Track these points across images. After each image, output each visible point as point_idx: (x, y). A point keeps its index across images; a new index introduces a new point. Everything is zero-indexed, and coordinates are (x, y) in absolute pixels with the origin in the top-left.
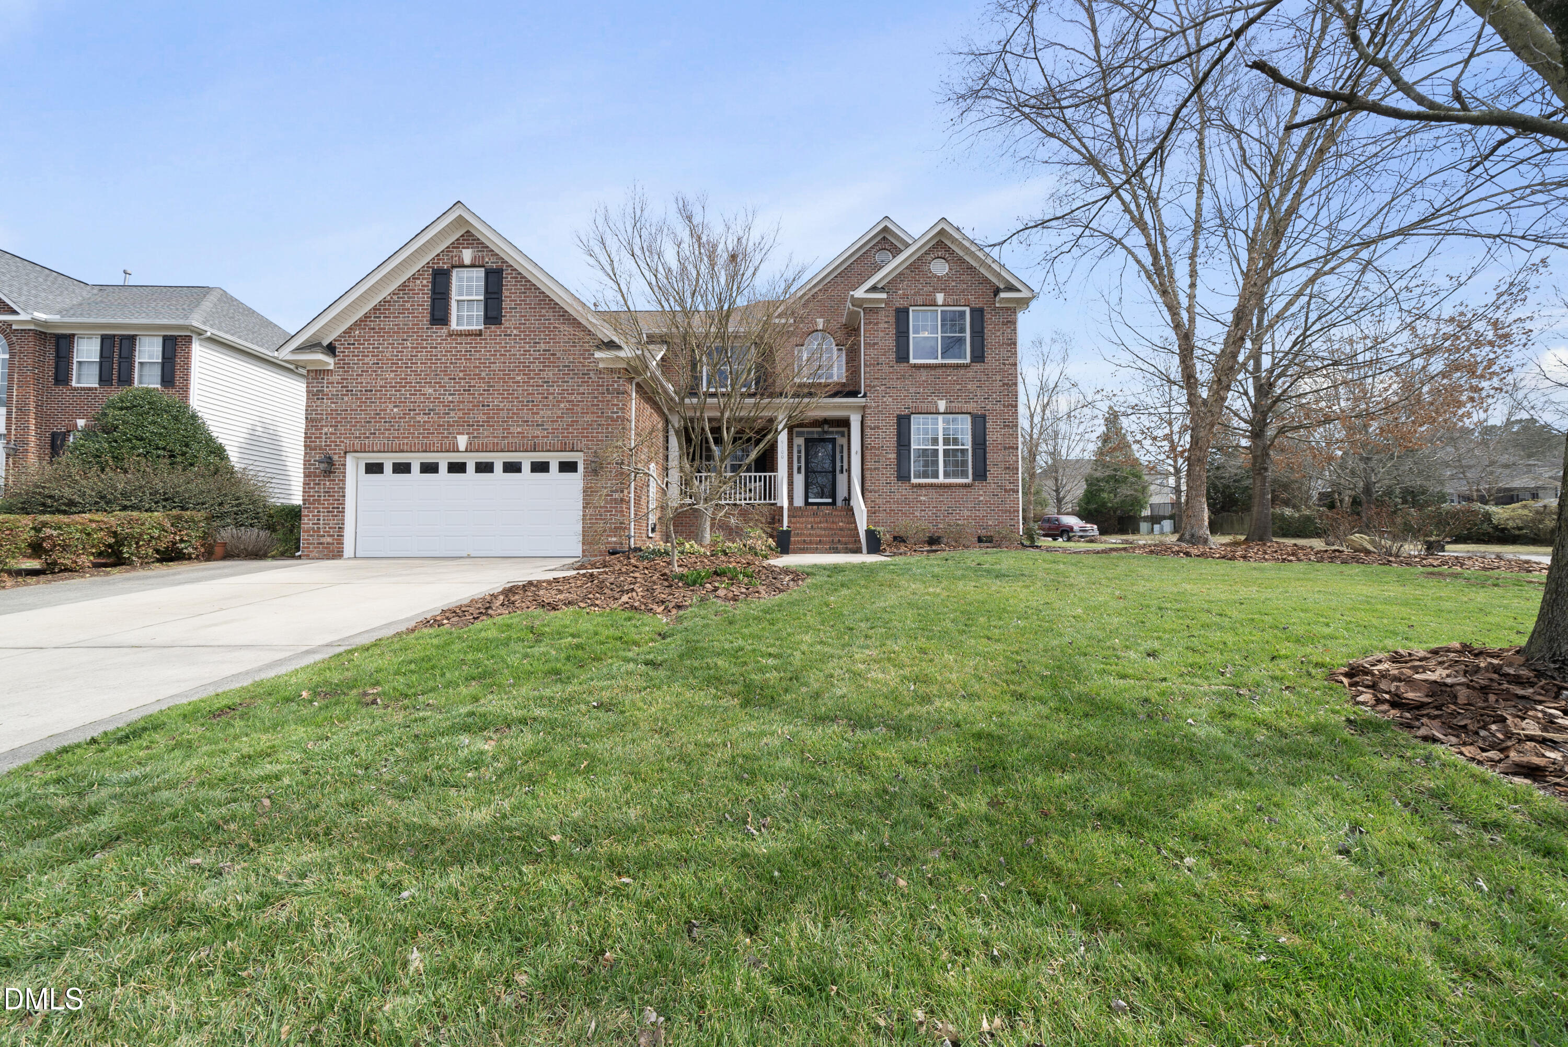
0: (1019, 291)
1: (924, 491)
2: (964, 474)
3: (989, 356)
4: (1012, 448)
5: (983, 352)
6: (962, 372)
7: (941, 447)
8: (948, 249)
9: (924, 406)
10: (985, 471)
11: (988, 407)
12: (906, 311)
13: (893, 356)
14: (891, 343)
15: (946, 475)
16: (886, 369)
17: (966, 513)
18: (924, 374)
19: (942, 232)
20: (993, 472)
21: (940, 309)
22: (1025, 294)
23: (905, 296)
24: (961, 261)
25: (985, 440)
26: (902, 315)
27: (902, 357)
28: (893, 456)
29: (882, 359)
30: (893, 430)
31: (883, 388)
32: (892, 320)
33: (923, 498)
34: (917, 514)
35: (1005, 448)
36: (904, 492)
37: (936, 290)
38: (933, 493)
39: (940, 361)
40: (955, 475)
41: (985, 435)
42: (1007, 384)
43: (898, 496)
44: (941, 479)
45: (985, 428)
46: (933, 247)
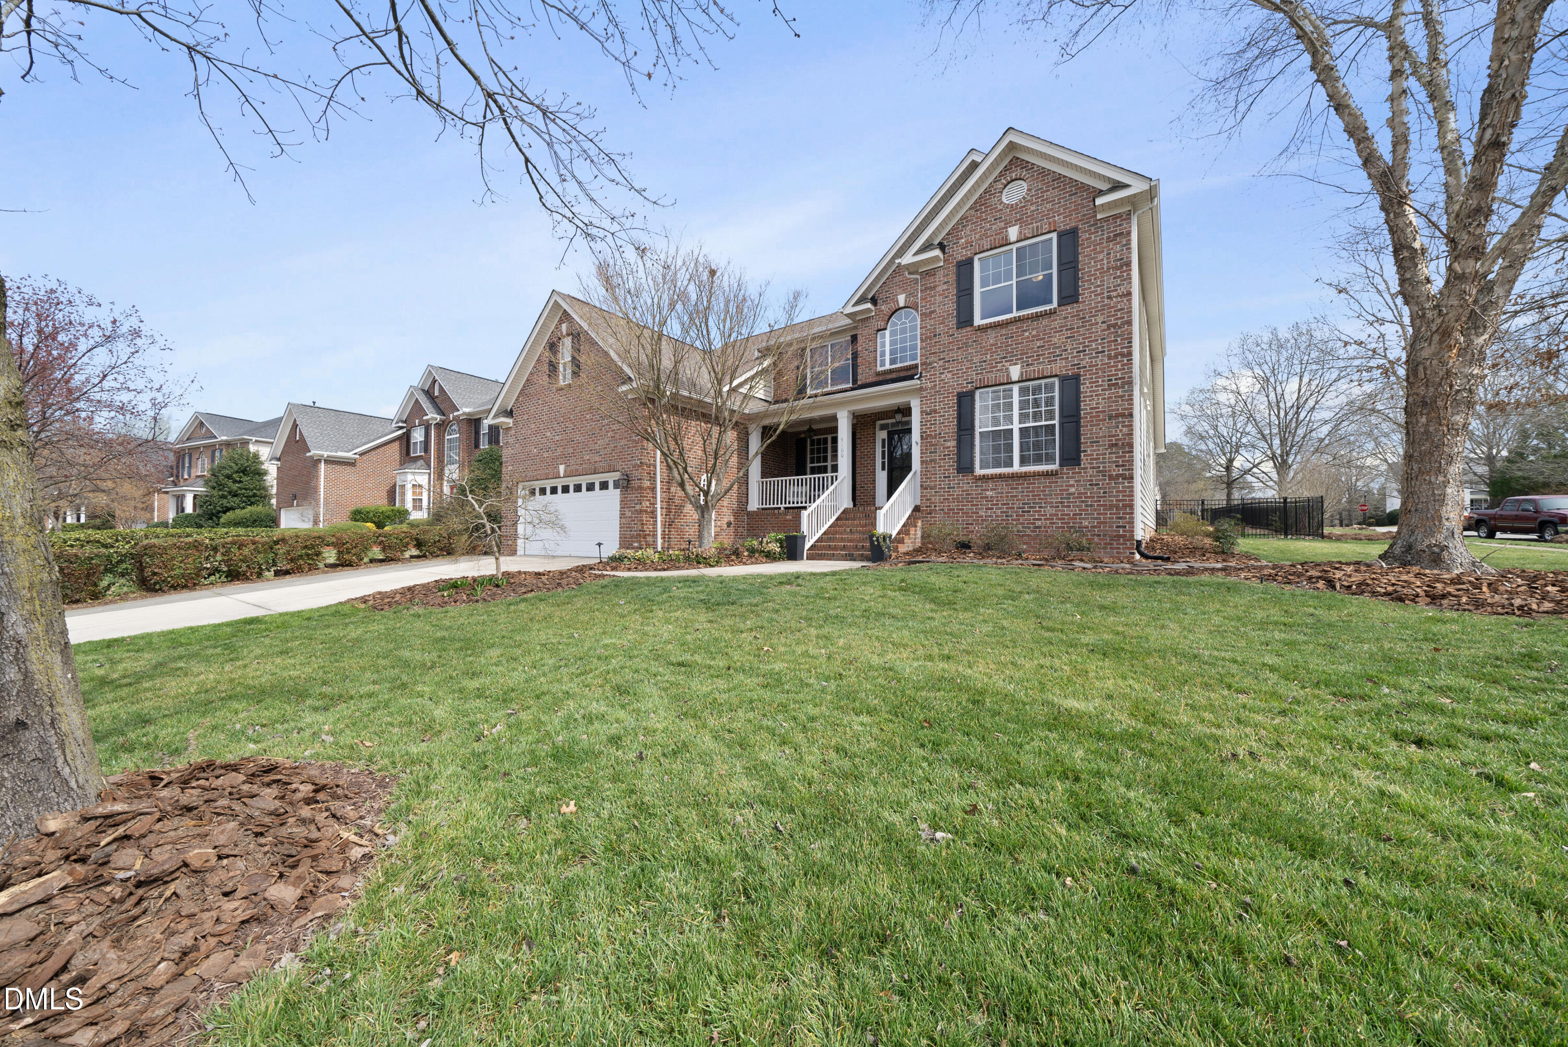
0: (1127, 186)
1: (991, 485)
2: (1050, 459)
3: (1086, 293)
4: (1123, 415)
5: (1076, 287)
6: (1045, 322)
7: (1016, 427)
8: (1025, 165)
9: (991, 377)
10: (1078, 451)
11: (1083, 363)
12: (969, 262)
13: (953, 322)
14: (951, 306)
15: (1024, 461)
16: (945, 339)
17: (1049, 510)
18: (992, 334)
19: (1012, 146)
20: (1089, 453)
21: (1014, 247)
22: (1138, 187)
23: (970, 243)
24: (1044, 172)
25: (1078, 409)
26: (964, 268)
27: (964, 318)
28: (952, 444)
29: (940, 329)
30: (952, 413)
31: (941, 363)
32: (952, 278)
33: (989, 493)
34: (982, 513)
35: (1110, 417)
36: (966, 487)
37: (1009, 224)
38: (1003, 486)
39: (1015, 314)
40: (1038, 460)
41: (1078, 401)
42: (1114, 326)
43: (958, 492)
44: (1016, 467)
45: (1078, 392)
46: (1006, 169)
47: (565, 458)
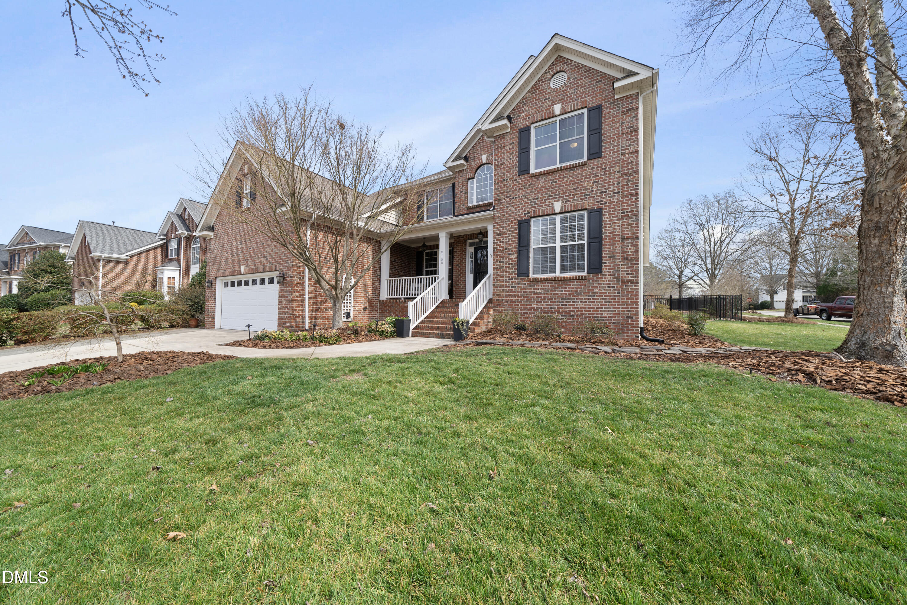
0: (637, 74)
1: (540, 285)
2: (581, 268)
3: (608, 151)
4: (632, 238)
5: (600, 147)
6: (578, 171)
7: (558, 245)
8: (566, 61)
9: (541, 210)
10: (600, 263)
11: (605, 200)
12: (527, 130)
13: (516, 171)
14: (515, 160)
15: (563, 269)
16: (510, 183)
17: (580, 305)
18: (542, 179)
19: (557, 47)
20: (608, 264)
21: (558, 119)
22: (644, 74)
23: (528, 116)
24: (579, 66)
25: (601, 233)
26: (525, 133)
27: (524, 169)
28: (515, 256)
29: (508, 176)
30: (515, 234)
31: (508, 199)
32: (516, 140)
33: (539, 291)
34: (534, 305)
35: (623, 239)
36: (523, 287)
37: (554, 102)
38: (548, 285)
39: (558, 165)
40: (573, 268)
41: (600, 227)
42: (626, 174)
43: (518, 290)
44: (558, 274)
45: (601, 221)
46: (553, 64)
47: (245, 260)
